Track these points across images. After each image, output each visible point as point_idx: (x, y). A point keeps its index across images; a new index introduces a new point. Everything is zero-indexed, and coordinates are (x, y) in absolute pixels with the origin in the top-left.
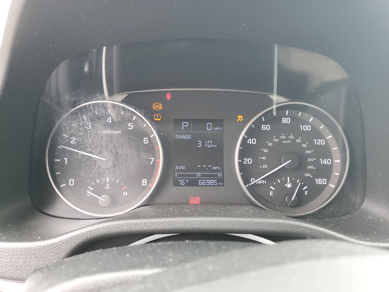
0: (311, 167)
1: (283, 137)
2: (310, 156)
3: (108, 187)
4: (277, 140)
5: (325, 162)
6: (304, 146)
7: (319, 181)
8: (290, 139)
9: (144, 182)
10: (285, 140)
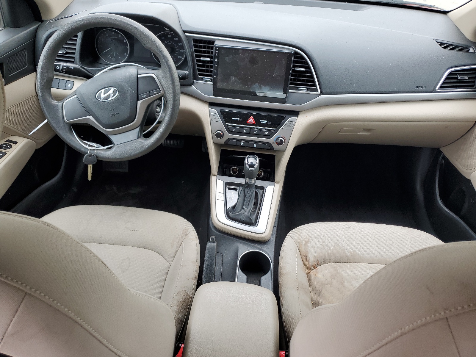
0: (177, 52)
1: (168, 42)
2: (177, 49)
3: (114, 55)
4: (166, 43)
5: (181, 51)
6: (175, 45)
7: (179, 57)
8: (171, 43)
9: (125, 54)
10: (169, 43)
